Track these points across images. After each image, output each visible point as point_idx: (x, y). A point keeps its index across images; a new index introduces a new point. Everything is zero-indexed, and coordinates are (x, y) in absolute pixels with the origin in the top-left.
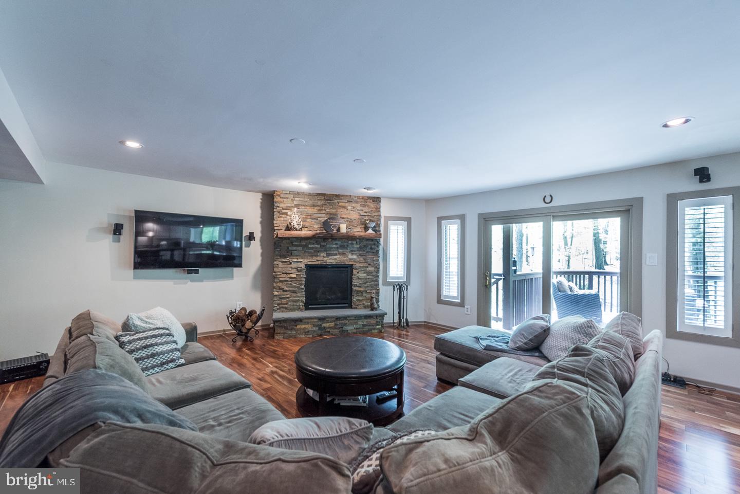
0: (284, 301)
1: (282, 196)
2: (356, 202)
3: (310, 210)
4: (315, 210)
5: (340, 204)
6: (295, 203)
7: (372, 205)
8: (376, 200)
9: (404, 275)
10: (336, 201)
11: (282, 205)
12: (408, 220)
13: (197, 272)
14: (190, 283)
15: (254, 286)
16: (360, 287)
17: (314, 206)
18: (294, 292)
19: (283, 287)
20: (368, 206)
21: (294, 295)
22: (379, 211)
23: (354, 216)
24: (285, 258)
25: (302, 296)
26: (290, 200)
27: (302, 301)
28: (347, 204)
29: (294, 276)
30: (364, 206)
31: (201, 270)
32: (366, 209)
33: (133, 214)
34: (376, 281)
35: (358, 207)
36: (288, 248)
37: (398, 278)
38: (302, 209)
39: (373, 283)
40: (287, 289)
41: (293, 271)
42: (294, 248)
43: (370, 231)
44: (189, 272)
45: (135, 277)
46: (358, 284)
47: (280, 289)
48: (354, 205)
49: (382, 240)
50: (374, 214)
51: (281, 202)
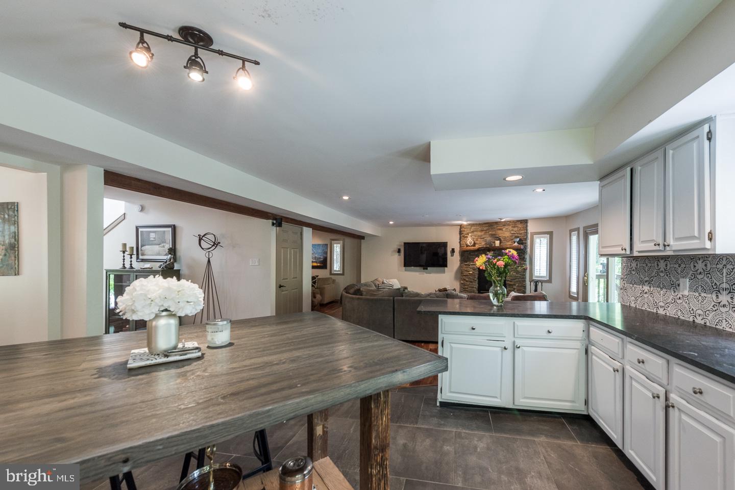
0: (466, 287)
1: (465, 227)
2: (509, 225)
3: (479, 233)
4: (483, 233)
5: (498, 228)
6: (472, 230)
7: (520, 226)
8: (524, 222)
9: (547, 275)
10: (495, 226)
11: (464, 233)
12: (551, 234)
13: (427, 269)
14: (425, 274)
15: (456, 278)
16: (511, 281)
17: (482, 231)
18: (471, 282)
19: (465, 278)
20: (517, 226)
21: (471, 284)
22: (527, 230)
23: (507, 234)
24: (467, 262)
25: (476, 285)
26: (469, 229)
27: (475, 288)
28: (502, 228)
29: (471, 272)
30: (514, 227)
31: (428, 268)
32: (516, 229)
33: (403, 244)
34: (523, 278)
35: (510, 228)
36: (468, 257)
37: (542, 277)
38: (475, 233)
39: (520, 279)
40: (467, 280)
41: (471, 270)
42: (472, 256)
43: (516, 244)
44: (424, 269)
45: (405, 270)
46: (510, 280)
47: (465, 280)
48: (507, 227)
49: (528, 250)
50: (521, 232)
51: (464, 231)
